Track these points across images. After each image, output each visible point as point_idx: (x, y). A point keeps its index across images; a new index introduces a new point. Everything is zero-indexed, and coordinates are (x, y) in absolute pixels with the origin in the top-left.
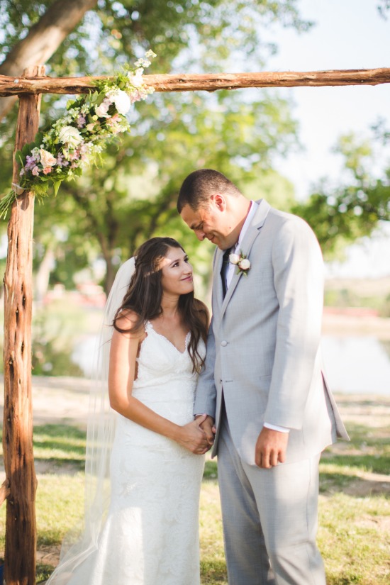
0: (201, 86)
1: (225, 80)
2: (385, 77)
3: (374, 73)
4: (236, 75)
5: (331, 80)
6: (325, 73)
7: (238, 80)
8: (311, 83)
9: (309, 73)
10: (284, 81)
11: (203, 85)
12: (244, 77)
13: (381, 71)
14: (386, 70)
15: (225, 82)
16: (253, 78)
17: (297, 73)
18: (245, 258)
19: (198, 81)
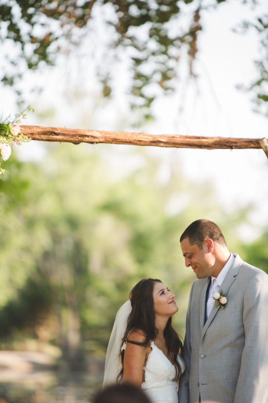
0: (70, 139)
1: (92, 136)
2: (221, 145)
3: (213, 141)
4: (101, 132)
5: (178, 144)
6: (173, 137)
7: (102, 138)
8: (162, 144)
9: (161, 136)
10: (140, 141)
11: (73, 139)
12: (108, 136)
13: (218, 140)
14: (222, 139)
15: (92, 138)
16: (115, 137)
17: (151, 136)
18: (224, 296)
19: (68, 135)
